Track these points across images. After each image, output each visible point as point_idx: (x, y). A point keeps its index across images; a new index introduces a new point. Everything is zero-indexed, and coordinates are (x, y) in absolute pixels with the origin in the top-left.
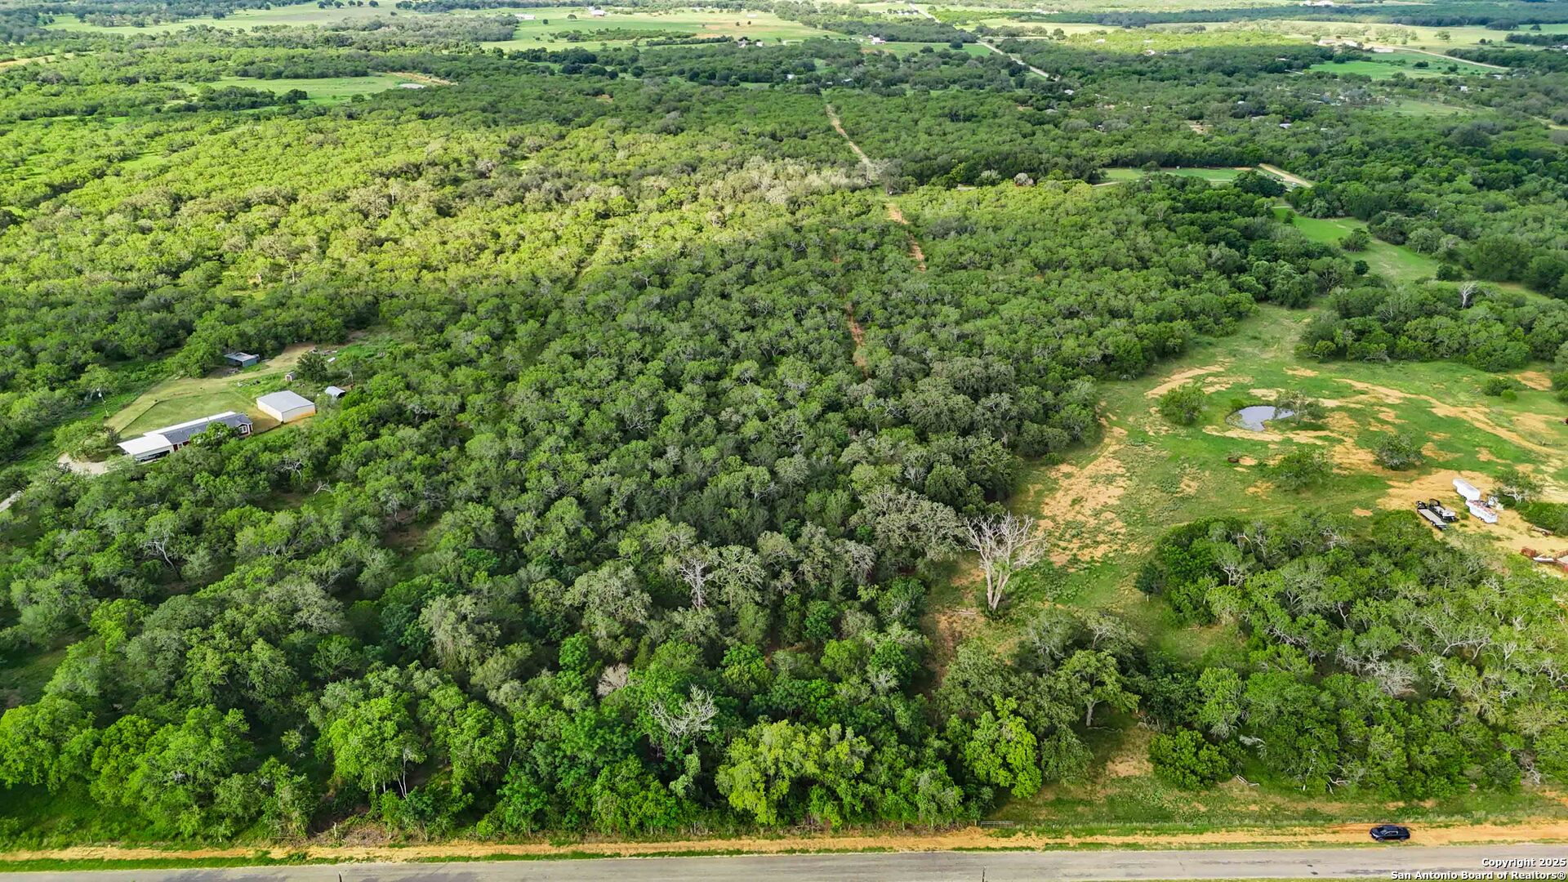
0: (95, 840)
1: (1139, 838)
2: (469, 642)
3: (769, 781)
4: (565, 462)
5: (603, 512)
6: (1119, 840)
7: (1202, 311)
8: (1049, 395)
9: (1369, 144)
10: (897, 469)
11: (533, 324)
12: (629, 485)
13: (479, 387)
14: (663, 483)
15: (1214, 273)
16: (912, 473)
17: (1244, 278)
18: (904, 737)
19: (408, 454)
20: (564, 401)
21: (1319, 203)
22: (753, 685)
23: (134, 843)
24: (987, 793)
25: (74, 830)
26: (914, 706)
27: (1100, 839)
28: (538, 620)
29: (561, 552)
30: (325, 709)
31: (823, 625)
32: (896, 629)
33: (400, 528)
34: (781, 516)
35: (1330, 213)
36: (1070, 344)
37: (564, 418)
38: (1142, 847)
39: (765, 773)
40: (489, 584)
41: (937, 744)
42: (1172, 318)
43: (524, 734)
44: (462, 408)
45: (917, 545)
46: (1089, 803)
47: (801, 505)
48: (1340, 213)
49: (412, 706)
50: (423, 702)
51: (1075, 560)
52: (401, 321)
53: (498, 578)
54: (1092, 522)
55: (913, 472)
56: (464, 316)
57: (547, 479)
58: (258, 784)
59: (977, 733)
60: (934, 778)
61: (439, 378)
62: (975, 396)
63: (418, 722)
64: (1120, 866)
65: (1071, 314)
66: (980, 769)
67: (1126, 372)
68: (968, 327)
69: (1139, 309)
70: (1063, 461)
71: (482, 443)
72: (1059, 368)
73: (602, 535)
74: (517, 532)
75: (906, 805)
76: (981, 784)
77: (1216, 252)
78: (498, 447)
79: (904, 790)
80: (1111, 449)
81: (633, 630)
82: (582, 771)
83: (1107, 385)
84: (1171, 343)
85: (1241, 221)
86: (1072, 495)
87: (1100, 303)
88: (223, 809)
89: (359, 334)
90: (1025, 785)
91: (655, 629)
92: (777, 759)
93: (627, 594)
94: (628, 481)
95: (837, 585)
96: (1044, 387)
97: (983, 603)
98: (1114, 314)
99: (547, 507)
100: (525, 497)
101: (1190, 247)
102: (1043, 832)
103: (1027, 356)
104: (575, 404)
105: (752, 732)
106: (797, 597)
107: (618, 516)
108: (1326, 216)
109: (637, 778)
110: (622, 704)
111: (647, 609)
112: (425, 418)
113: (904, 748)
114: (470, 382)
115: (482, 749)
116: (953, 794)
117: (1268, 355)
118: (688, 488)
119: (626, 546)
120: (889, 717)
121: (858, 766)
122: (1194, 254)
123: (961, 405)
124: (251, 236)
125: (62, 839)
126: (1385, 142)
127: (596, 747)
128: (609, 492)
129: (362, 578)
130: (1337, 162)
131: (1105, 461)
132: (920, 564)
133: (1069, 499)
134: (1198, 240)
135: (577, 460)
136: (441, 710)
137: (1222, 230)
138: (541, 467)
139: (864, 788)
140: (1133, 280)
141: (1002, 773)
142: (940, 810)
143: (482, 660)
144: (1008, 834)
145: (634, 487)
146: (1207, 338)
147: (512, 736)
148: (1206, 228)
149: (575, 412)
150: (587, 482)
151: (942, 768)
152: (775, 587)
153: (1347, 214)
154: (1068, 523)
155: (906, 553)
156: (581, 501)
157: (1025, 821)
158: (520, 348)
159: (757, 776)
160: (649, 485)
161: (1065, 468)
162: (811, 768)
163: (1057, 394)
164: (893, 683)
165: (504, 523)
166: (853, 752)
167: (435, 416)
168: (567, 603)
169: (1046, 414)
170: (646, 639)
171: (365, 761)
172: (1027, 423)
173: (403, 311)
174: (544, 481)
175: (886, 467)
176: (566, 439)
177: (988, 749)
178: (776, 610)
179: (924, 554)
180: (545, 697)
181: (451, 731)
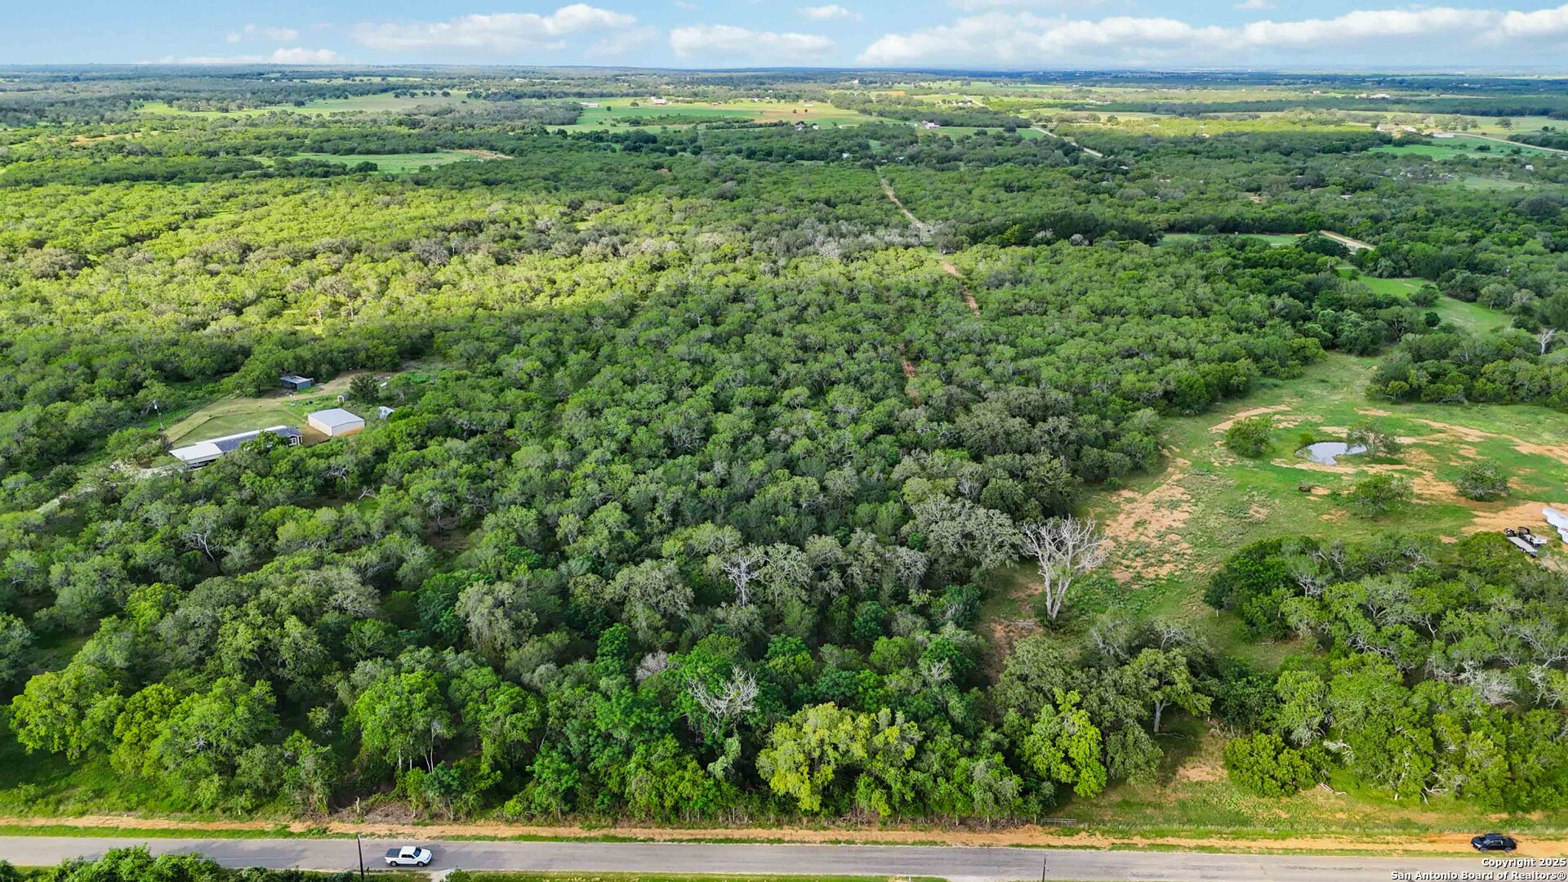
0: (112, 809)
1: (1214, 842)
2: (505, 627)
3: (813, 765)
4: (610, 473)
5: (647, 518)
6: (1193, 843)
7: (1267, 354)
8: (1109, 424)
9: (1434, 211)
10: (951, 482)
11: (584, 355)
12: (676, 492)
13: (528, 405)
14: (710, 491)
15: (1278, 320)
16: (966, 488)
17: (1309, 325)
18: (957, 728)
19: (454, 463)
20: (611, 419)
21: (1383, 262)
22: (798, 677)
23: (152, 813)
24: (1048, 788)
25: (91, 799)
26: (968, 698)
27: (1171, 841)
28: (577, 612)
29: (603, 552)
30: (354, 688)
31: (873, 625)
32: (949, 629)
33: (442, 533)
34: (830, 524)
35: (1396, 273)
36: (1129, 380)
37: (612, 435)
38: (1218, 850)
39: (808, 755)
40: (528, 576)
41: (993, 736)
42: (1234, 359)
43: (558, 713)
44: (511, 425)
45: (972, 553)
46: (1159, 806)
47: (850, 516)
48: (1407, 272)
49: (444, 686)
50: (455, 681)
51: (1139, 577)
52: (455, 351)
53: (537, 571)
54: (1157, 543)
55: (967, 486)
56: (517, 347)
57: (592, 486)
58: (281, 756)
59: (1035, 728)
60: (990, 766)
61: (488, 397)
62: (1033, 422)
63: (448, 700)
64: (1194, 868)
65: (1130, 355)
66: (1039, 763)
67: (1189, 407)
68: (1024, 364)
69: (1200, 350)
70: (1124, 488)
71: (530, 456)
72: (1119, 401)
73: (647, 539)
74: (560, 533)
75: (959, 795)
76: (1041, 780)
77: (1279, 302)
78: (545, 456)
79: (958, 779)
80: (1175, 478)
81: (674, 623)
82: (617, 749)
83: (1169, 420)
84: (1235, 381)
85: (1305, 277)
86: (1135, 518)
87: (1160, 344)
88: (244, 780)
89: (413, 363)
90: (1089, 782)
91: (698, 621)
92: (822, 741)
93: (669, 588)
94: (674, 488)
95: (888, 587)
96: (1104, 417)
97: (1042, 613)
98: (1175, 355)
99: (591, 511)
100: (569, 501)
101: (1252, 297)
102: (1108, 832)
103: (1085, 390)
104: (624, 420)
105: (796, 718)
106: (845, 598)
107: (662, 521)
108: (1392, 276)
109: (674, 757)
110: (660, 687)
111: (690, 605)
112: (472, 433)
113: (958, 737)
114: (520, 402)
115: (514, 726)
116: (1011, 785)
117: (1337, 398)
118: (735, 499)
119: (670, 546)
120: (943, 710)
121: (909, 752)
122: (1256, 304)
123: (1018, 427)
124: (313, 280)
125: (79, 807)
126: (1451, 211)
127: (632, 724)
128: (655, 500)
129: (400, 573)
130: (1402, 226)
131: (1167, 488)
132: (975, 573)
133: (1131, 522)
134: (1259, 291)
135: (623, 470)
136: (473, 688)
137: (1284, 282)
138: (586, 476)
139: (914, 775)
140: (1194, 325)
141: (1064, 767)
142: (997, 801)
143: (518, 646)
144: (1071, 833)
145: (680, 494)
146: (1271, 381)
147: (545, 716)
148: (1268, 281)
149: (623, 429)
150: (632, 490)
151: (998, 758)
152: (823, 589)
153: (1415, 275)
154: (1130, 544)
155: (960, 562)
156: (626, 508)
157: (1090, 821)
158: (570, 375)
159: (801, 758)
160: (695, 495)
161: (1126, 494)
162: (858, 751)
163: (1116, 425)
164: (947, 676)
165: (547, 527)
166: (903, 738)
167: (482, 432)
168: (607, 597)
169: (1106, 441)
170: (687, 632)
171: (392, 732)
172: (1086, 447)
173: (457, 341)
174: (588, 488)
175: (940, 482)
176: (614, 453)
177: (1049, 743)
178: (824, 608)
179: (979, 564)
180: (580, 681)
181: (483, 707)
